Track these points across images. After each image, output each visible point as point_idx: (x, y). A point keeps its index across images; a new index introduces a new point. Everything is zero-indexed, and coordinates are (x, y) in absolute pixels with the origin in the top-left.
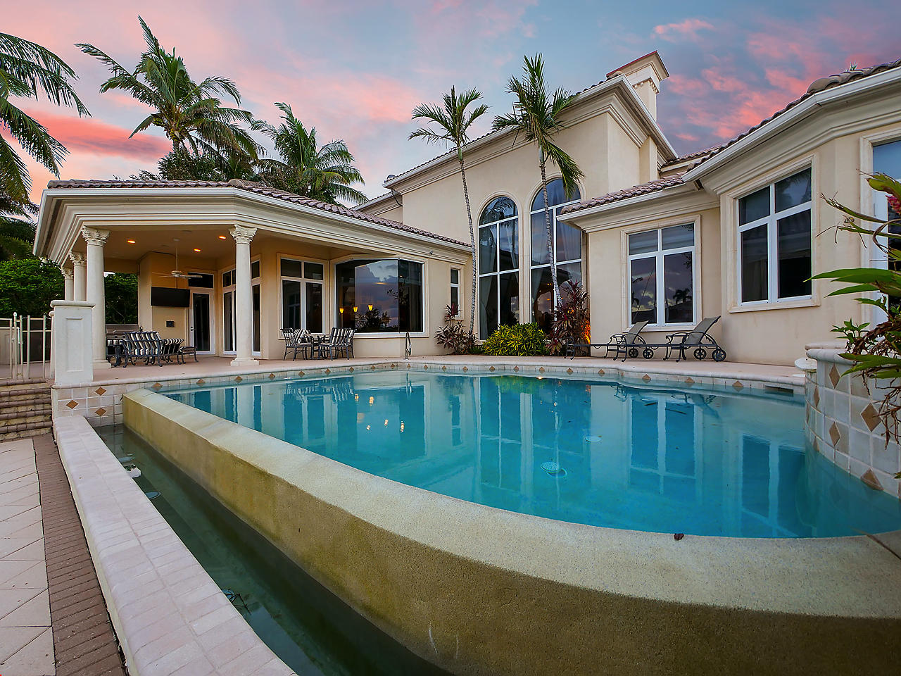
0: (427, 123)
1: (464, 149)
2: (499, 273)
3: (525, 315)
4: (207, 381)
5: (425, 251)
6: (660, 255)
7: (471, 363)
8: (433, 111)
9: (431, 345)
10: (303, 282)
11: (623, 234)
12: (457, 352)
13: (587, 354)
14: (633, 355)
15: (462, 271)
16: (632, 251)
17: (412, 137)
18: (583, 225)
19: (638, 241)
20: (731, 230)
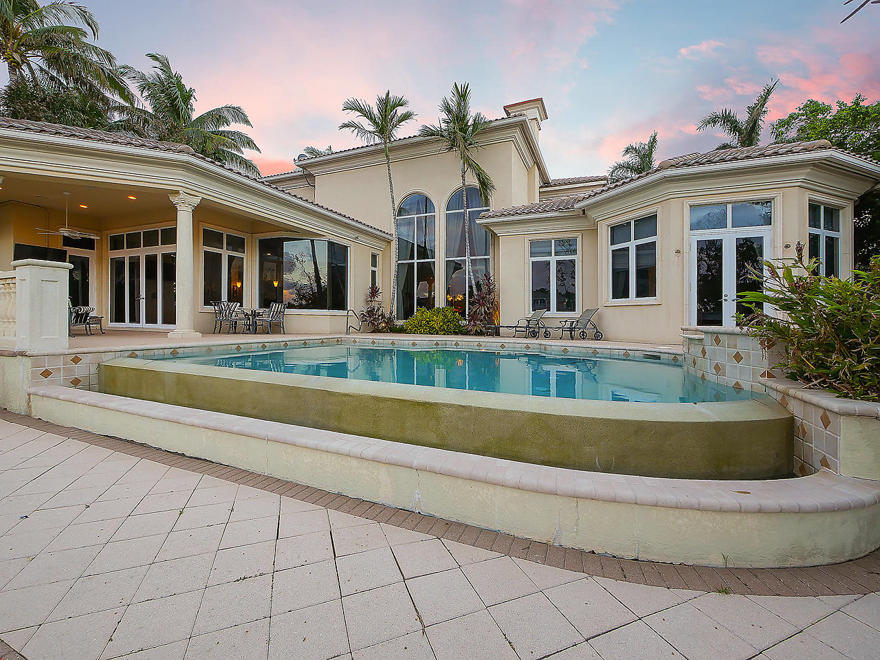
0: (354, 116)
1: (388, 145)
2: (416, 261)
3: (440, 300)
4: (180, 351)
5: (352, 234)
6: (553, 260)
7: (420, 339)
8: (363, 107)
9: (355, 322)
10: (225, 253)
11: (527, 240)
12: (376, 331)
13: (497, 333)
15: (380, 256)
16: (532, 254)
17: (343, 127)
18: (496, 230)
19: (537, 247)
20: (605, 249)
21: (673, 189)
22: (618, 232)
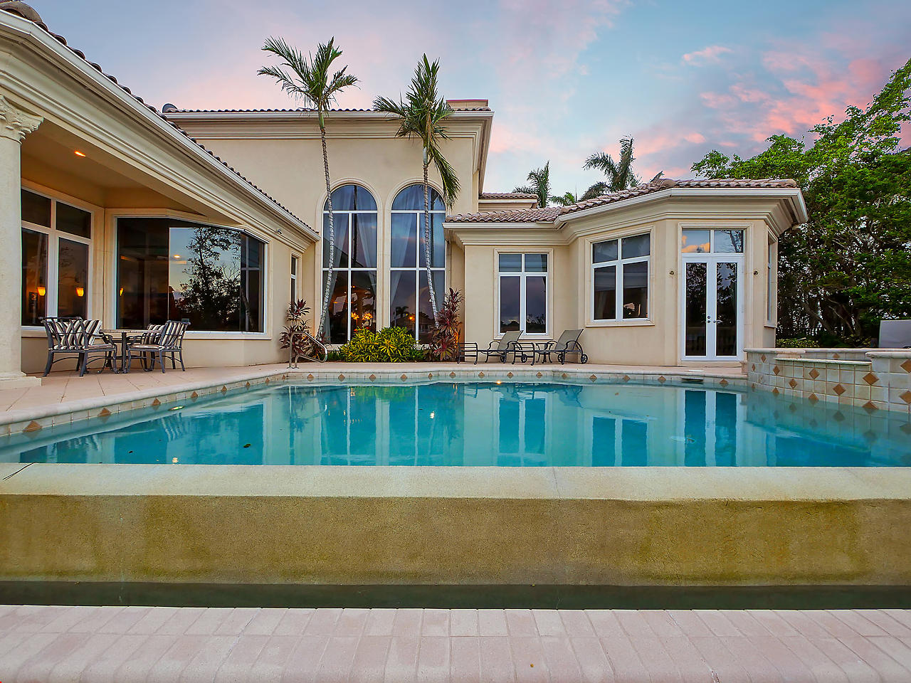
0: (277, 62)
1: (324, 115)
2: (350, 269)
3: (383, 319)
5: (272, 226)
6: (523, 275)
8: (291, 53)
9: (271, 349)
10: (54, 235)
11: (496, 252)
14: (503, 359)
15: (301, 259)
16: (501, 269)
17: (263, 72)
18: (462, 237)
19: (508, 261)
20: (587, 268)
21: (671, 209)
22: (602, 249)
